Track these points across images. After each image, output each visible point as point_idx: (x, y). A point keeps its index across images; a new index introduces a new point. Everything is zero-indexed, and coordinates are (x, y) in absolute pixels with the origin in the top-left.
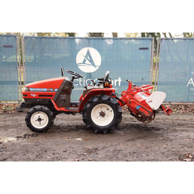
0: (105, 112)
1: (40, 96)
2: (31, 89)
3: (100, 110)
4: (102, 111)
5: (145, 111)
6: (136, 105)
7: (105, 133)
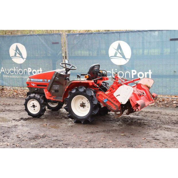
0: (85, 103)
1: (38, 85)
2: (32, 80)
3: (81, 101)
4: (83, 102)
5: (112, 105)
6: (104, 98)
7: (82, 123)
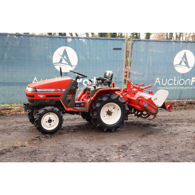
0: (111, 111)
1: (47, 96)
2: (38, 90)
4: (108, 110)
5: (152, 108)
6: (144, 103)
7: (113, 131)
